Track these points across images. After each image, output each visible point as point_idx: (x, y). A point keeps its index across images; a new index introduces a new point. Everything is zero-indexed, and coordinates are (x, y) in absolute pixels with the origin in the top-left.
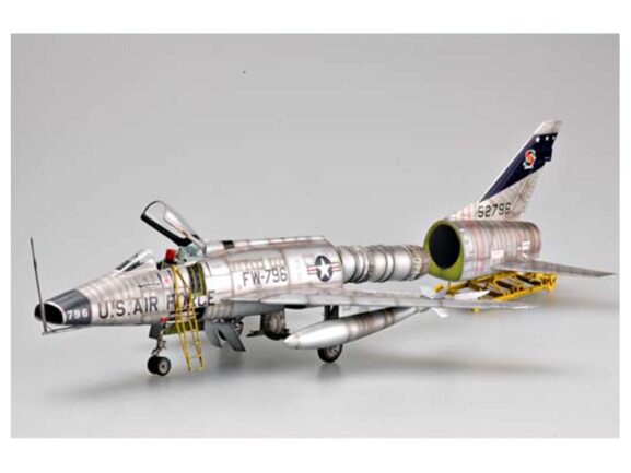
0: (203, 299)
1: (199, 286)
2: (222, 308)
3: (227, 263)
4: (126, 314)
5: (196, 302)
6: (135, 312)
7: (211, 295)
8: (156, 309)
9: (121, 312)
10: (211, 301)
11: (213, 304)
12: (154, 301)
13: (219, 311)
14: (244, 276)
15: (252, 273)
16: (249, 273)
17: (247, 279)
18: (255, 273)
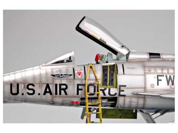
0: (114, 91)
1: (112, 80)
2: (134, 100)
3: (144, 67)
4: (36, 94)
5: (106, 92)
6: (44, 94)
7: (122, 88)
8: (66, 94)
9: (31, 92)
10: (122, 93)
11: (124, 96)
12: (63, 87)
13: (130, 102)
14: (158, 78)
15: (166, 76)
16: (163, 76)
17: (161, 80)
18: (170, 76)
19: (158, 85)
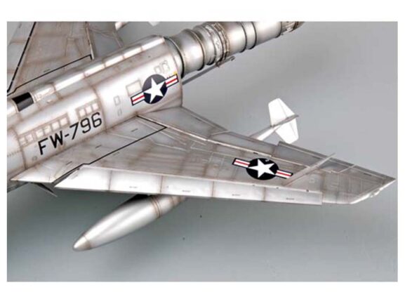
3: (18, 138)
14: (40, 145)
15: (51, 137)
16: (47, 139)
17: (44, 146)
18: (56, 135)
19: (42, 153)
